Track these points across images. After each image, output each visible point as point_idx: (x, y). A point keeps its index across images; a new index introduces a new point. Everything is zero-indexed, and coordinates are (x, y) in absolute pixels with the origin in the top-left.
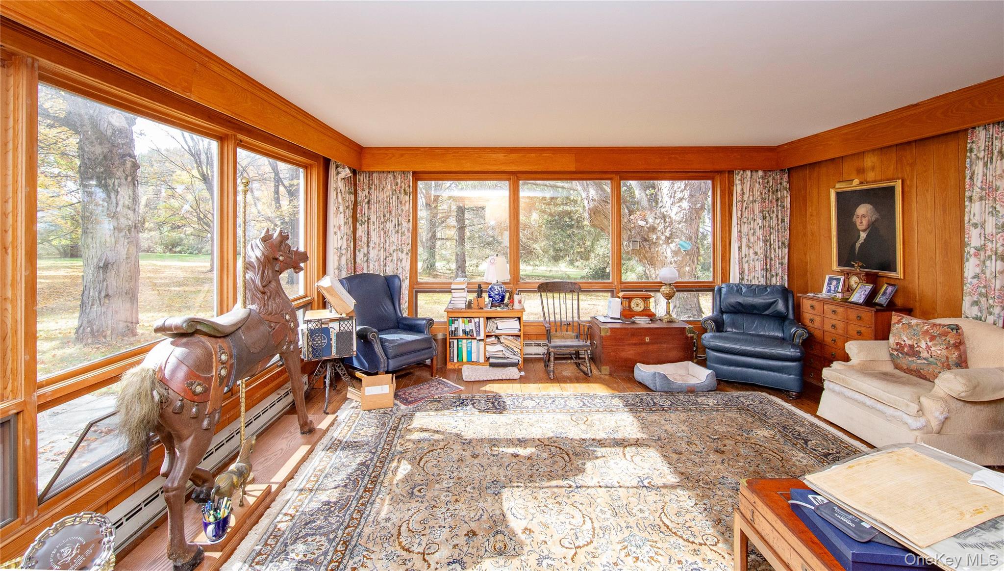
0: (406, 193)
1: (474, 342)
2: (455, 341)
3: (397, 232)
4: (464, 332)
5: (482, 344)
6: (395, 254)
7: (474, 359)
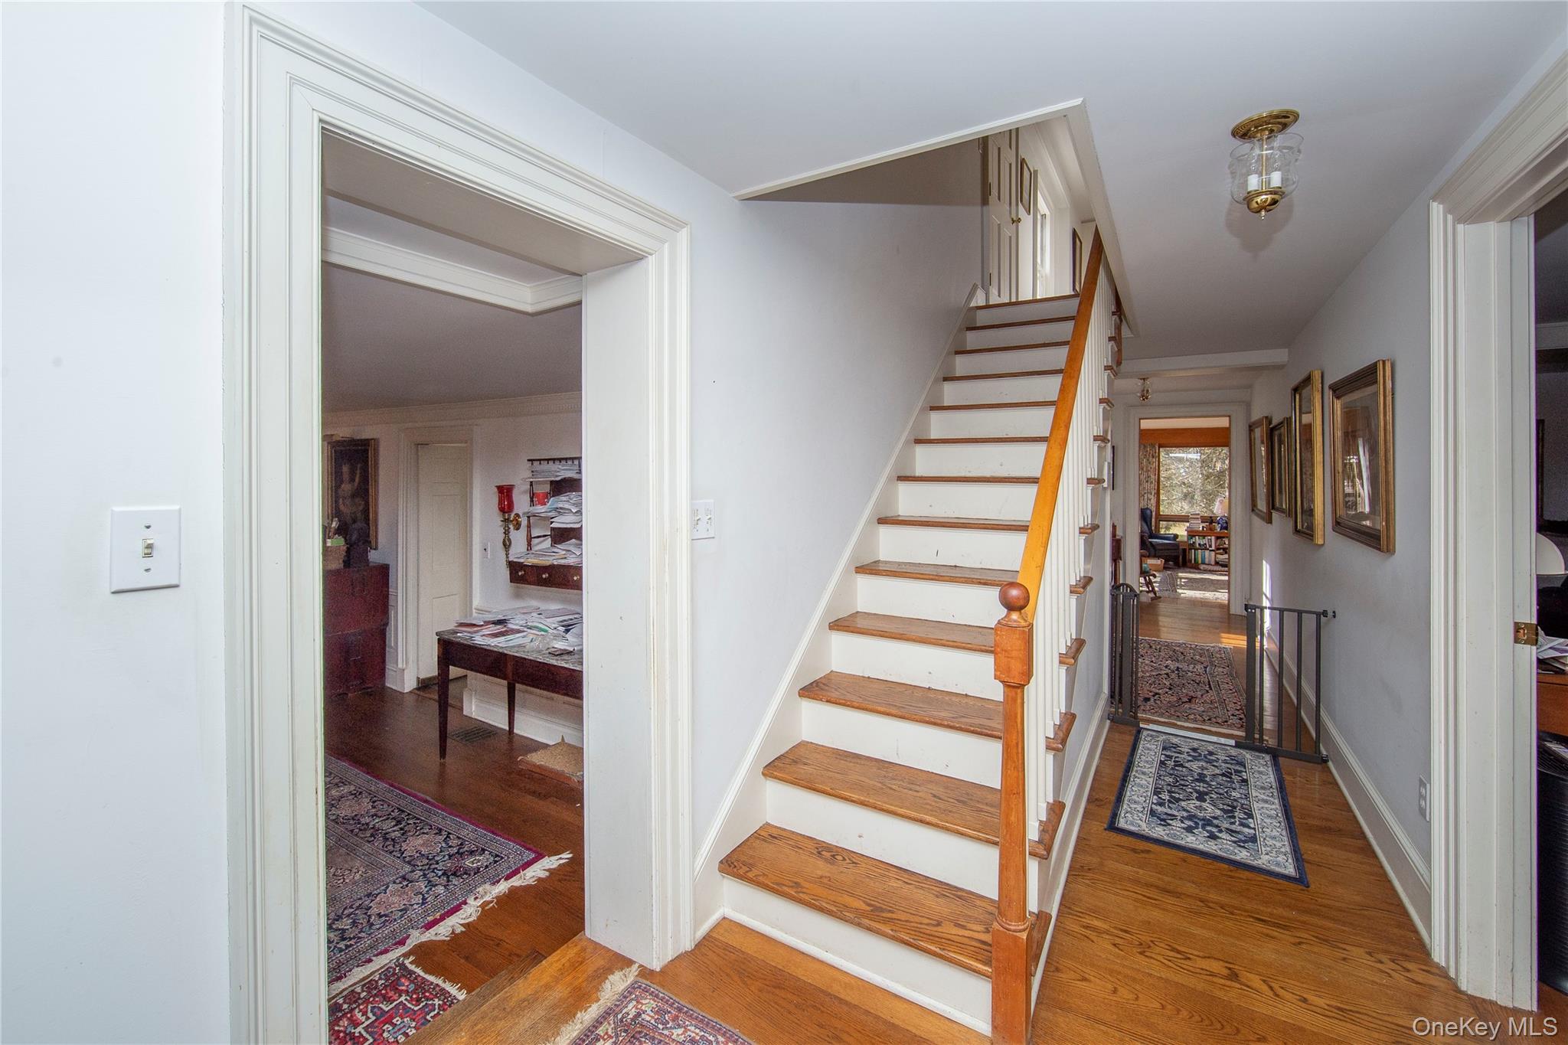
0: (1153, 457)
1: (1207, 552)
2: (1193, 551)
3: (1147, 482)
4: (1199, 544)
5: (1213, 553)
6: (1146, 495)
7: (1207, 561)
